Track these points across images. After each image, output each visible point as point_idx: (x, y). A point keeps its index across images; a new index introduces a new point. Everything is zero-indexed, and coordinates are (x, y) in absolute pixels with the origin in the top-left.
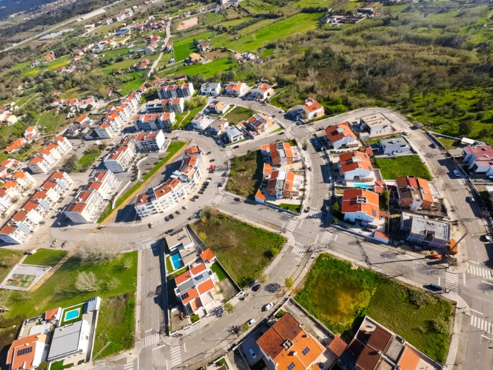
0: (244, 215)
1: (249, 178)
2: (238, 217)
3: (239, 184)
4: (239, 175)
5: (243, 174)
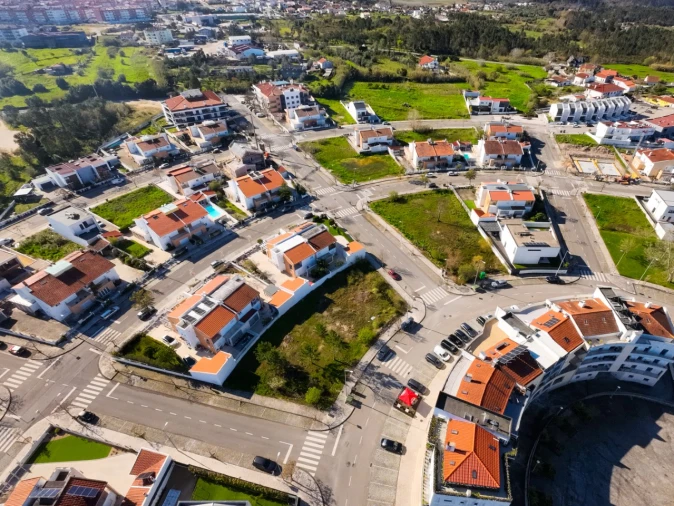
0: (401, 248)
2: (409, 247)
3: (368, 308)
4: (349, 331)
5: (340, 328)
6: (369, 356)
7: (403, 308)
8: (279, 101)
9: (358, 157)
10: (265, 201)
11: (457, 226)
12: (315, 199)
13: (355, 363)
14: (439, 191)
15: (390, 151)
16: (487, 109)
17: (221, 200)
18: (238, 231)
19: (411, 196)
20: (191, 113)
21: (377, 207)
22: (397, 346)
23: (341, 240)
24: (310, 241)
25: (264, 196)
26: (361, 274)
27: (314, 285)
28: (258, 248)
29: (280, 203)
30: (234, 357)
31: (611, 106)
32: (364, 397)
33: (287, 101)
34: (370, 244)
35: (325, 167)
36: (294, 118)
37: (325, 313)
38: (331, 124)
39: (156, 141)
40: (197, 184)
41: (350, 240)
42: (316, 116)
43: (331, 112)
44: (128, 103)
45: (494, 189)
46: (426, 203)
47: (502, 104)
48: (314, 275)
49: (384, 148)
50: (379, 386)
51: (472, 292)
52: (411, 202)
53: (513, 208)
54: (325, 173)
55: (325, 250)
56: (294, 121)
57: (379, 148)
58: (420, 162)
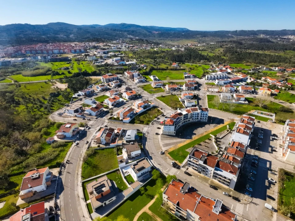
0: (163, 105)
3: (155, 113)
6: (156, 119)
7: (162, 113)
8: (132, 76)
9: (154, 88)
10: (132, 97)
11: (176, 101)
12: (143, 97)
14: (173, 95)
15: (162, 87)
16: (189, 77)
17: (121, 97)
19: (166, 96)
20: (110, 79)
21: (158, 98)
23: (150, 103)
24: (143, 102)
25: (131, 96)
26: (154, 109)
27: (144, 110)
28: (132, 105)
29: (135, 98)
30: (131, 118)
31: (224, 75)
32: (154, 124)
33: (134, 76)
34: (156, 104)
35: (145, 91)
38: (146, 81)
39: (103, 85)
40: (115, 94)
41: (151, 103)
42: (142, 79)
43: (146, 79)
44: (90, 77)
45: (184, 93)
46: (169, 97)
47: (193, 76)
48: (144, 108)
49: (160, 86)
52: (166, 97)
53: (189, 97)
54: (145, 92)
55: (146, 104)
56: (136, 80)
57: (159, 86)
58: (169, 89)
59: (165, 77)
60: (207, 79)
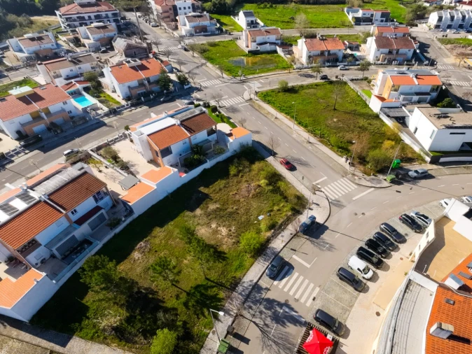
0: (294, 136)
1: (212, 207)
2: (303, 134)
3: (255, 204)
4: (229, 236)
5: (216, 232)
6: (256, 272)
7: (300, 204)
8: (172, 12)
9: (246, 55)
10: (142, 90)
11: (355, 114)
12: (199, 90)
13: (235, 283)
14: (331, 83)
15: (279, 50)
16: (368, 20)
17: (96, 88)
18: (106, 120)
19: (302, 87)
20: (83, 18)
21: (266, 97)
22: (294, 257)
23: (223, 127)
25: (141, 84)
26: (247, 163)
27: (186, 177)
28: (125, 137)
29: (160, 94)
32: (246, 341)
34: (257, 132)
35: (212, 63)
36: (185, 25)
37: (198, 212)
38: (220, 31)
39: (40, 39)
40: (71, 74)
42: (206, 22)
43: (222, 24)
45: (395, 74)
46: (320, 93)
47: (383, 15)
48: (187, 163)
49: (273, 47)
50: (268, 321)
51: (386, 184)
52: (302, 92)
53: (417, 94)
54: (211, 68)
56: (185, 27)
57: (268, 47)
58: (310, 57)
59: (286, 19)
60: (437, 27)
